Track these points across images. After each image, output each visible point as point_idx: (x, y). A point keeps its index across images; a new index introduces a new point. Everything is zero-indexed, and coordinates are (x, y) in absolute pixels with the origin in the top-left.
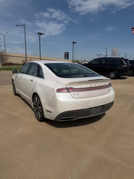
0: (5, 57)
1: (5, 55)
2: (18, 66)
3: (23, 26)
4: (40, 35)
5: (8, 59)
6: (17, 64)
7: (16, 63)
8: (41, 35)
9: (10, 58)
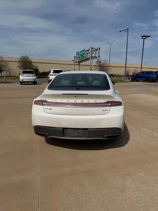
0: (107, 67)
1: (107, 66)
2: (119, 78)
3: (126, 31)
4: (144, 39)
5: (110, 69)
6: (119, 75)
7: (117, 74)
8: (146, 38)
9: (111, 69)
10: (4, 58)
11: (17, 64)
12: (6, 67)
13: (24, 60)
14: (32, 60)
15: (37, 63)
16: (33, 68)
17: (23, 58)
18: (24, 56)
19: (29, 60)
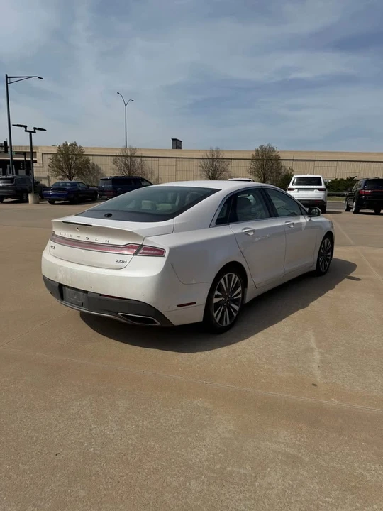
10: (222, 154)
11: (248, 164)
12: (224, 171)
13: (262, 156)
14: (280, 154)
15: (293, 160)
16: (280, 174)
17: (262, 150)
18: (265, 145)
19: (274, 154)
